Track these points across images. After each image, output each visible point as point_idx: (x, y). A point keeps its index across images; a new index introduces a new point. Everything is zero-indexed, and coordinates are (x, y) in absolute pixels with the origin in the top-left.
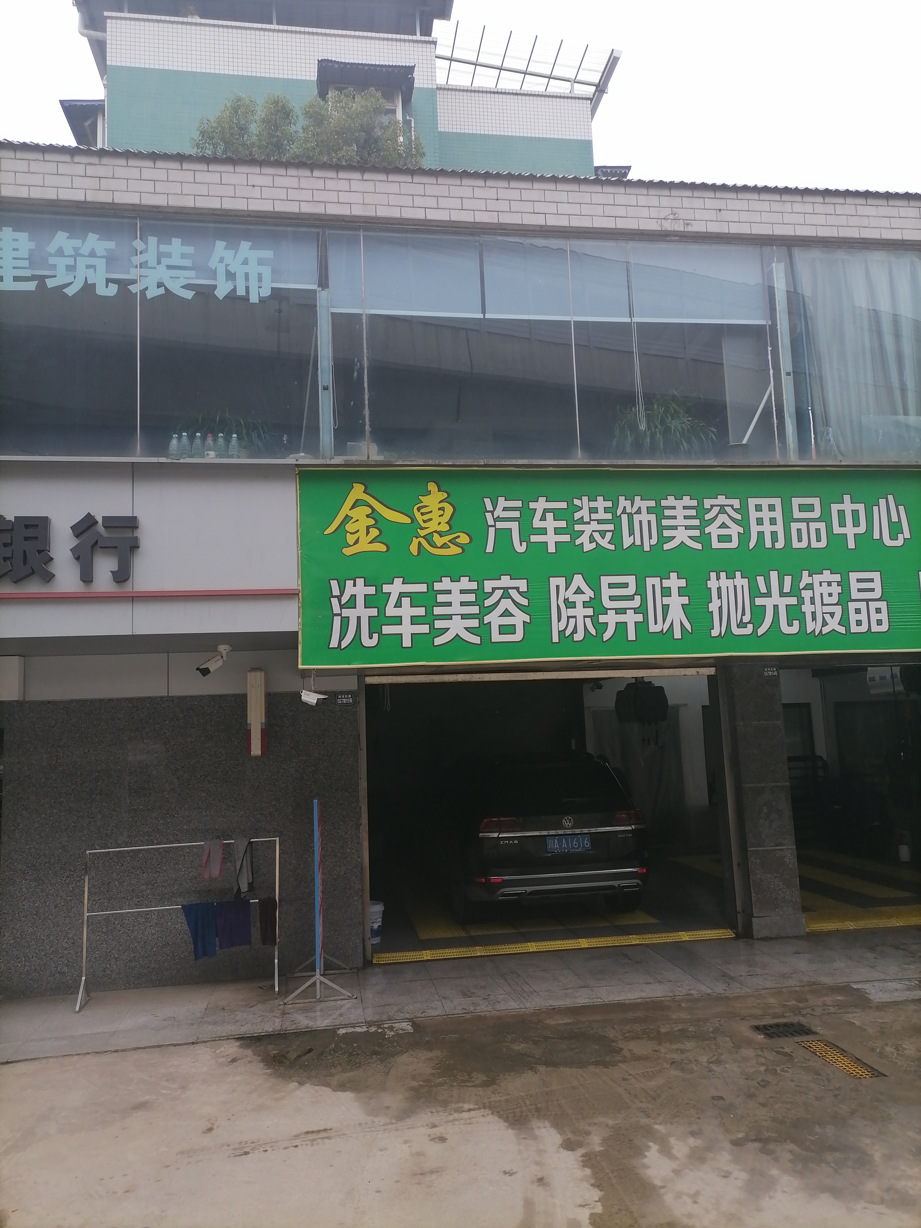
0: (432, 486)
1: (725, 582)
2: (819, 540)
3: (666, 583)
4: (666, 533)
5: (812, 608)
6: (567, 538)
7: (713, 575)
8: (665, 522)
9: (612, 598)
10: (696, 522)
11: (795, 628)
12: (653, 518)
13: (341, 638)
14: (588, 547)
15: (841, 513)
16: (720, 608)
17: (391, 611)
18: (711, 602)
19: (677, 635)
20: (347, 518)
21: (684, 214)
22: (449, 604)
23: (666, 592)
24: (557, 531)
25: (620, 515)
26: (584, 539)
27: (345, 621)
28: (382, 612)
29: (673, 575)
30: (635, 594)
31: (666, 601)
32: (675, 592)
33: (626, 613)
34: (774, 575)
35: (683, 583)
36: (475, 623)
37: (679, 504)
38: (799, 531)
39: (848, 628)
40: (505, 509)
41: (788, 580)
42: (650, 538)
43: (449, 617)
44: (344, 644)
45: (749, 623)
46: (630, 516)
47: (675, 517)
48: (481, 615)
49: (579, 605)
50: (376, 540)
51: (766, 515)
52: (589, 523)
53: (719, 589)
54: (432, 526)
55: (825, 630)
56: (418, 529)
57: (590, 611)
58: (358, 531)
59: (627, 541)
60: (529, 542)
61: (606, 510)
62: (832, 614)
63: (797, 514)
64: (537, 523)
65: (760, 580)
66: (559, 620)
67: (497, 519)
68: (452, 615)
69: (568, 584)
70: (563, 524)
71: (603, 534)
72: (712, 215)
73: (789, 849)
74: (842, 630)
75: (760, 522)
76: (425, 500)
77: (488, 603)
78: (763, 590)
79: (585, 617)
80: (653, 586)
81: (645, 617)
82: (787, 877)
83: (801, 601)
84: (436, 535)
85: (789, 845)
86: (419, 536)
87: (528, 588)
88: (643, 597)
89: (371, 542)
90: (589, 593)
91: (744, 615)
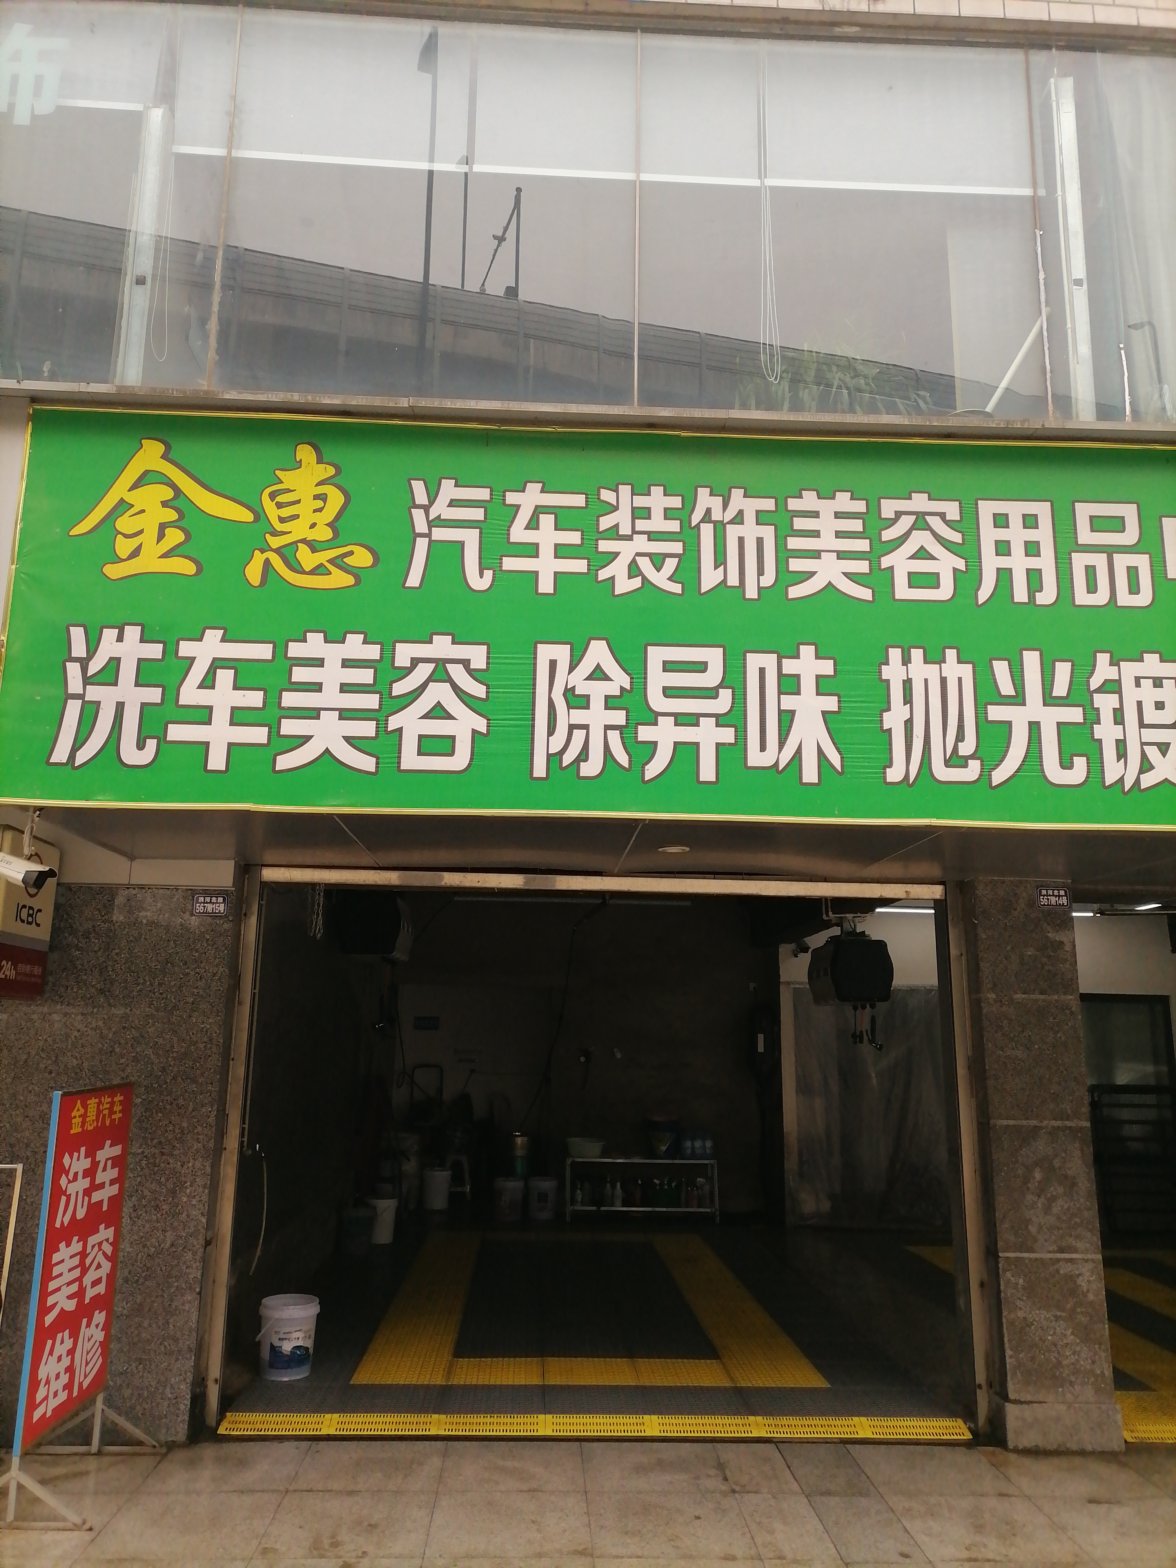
0: (305, 453)
1: (919, 670)
2: (1134, 589)
3: (790, 666)
4: (795, 565)
5: (1117, 732)
6: (580, 566)
7: (895, 655)
8: (794, 543)
9: (669, 692)
10: (863, 545)
11: (1078, 773)
12: (768, 533)
13: (77, 746)
14: (625, 585)
16: (909, 724)
17: (190, 694)
18: (889, 709)
19: (810, 774)
20: (122, 506)
22: (317, 687)
23: (787, 684)
24: (560, 551)
25: (698, 526)
26: (618, 570)
27: (90, 711)
28: (171, 695)
29: (807, 651)
30: (721, 685)
31: (788, 702)
32: (808, 685)
33: (697, 725)
34: (1031, 661)
35: (827, 667)
36: (367, 728)
37: (827, 508)
38: (1091, 571)
40: (453, 503)
41: (1063, 671)
42: (761, 572)
43: (314, 714)
44: (82, 757)
45: (973, 757)
46: (720, 528)
47: (816, 534)
48: (384, 713)
49: (597, 703)
50: (176, 552)
51: (1016, 535)
52: (629, 538)
53: (907, 684)
54: (298, 530)
55: (1148, 780)
56: (267, 536)
57: (619, 717)
58: (141, 532)
59: (710, 578)
60: (498, 571)
61: (668, 514)
62: (1163, 748)
63: (1085, 536)
64: (519, 533)
65: (1001, 669)
66: (551, 731)
67: (439, 522)
68: (318, 710)
69: (576, 659)
70: (574, 538)
71: (658, 561)
73: (1087, 1261)
75: (1003, 548)
76: (288, 479)
77: (399, 689)
78: (1007, 688)
79: (607, 728)
80: (762, 671)
81: (741, 733)
82: (1084, 1319)
83: (1091, 716)
84: (303, 548)
85: (1086, 1251)
86: (267, 548)
87: (488, 663)
88: (739, 692)
89: (165, 556)
90: (620, 679)
91: (962, 740)
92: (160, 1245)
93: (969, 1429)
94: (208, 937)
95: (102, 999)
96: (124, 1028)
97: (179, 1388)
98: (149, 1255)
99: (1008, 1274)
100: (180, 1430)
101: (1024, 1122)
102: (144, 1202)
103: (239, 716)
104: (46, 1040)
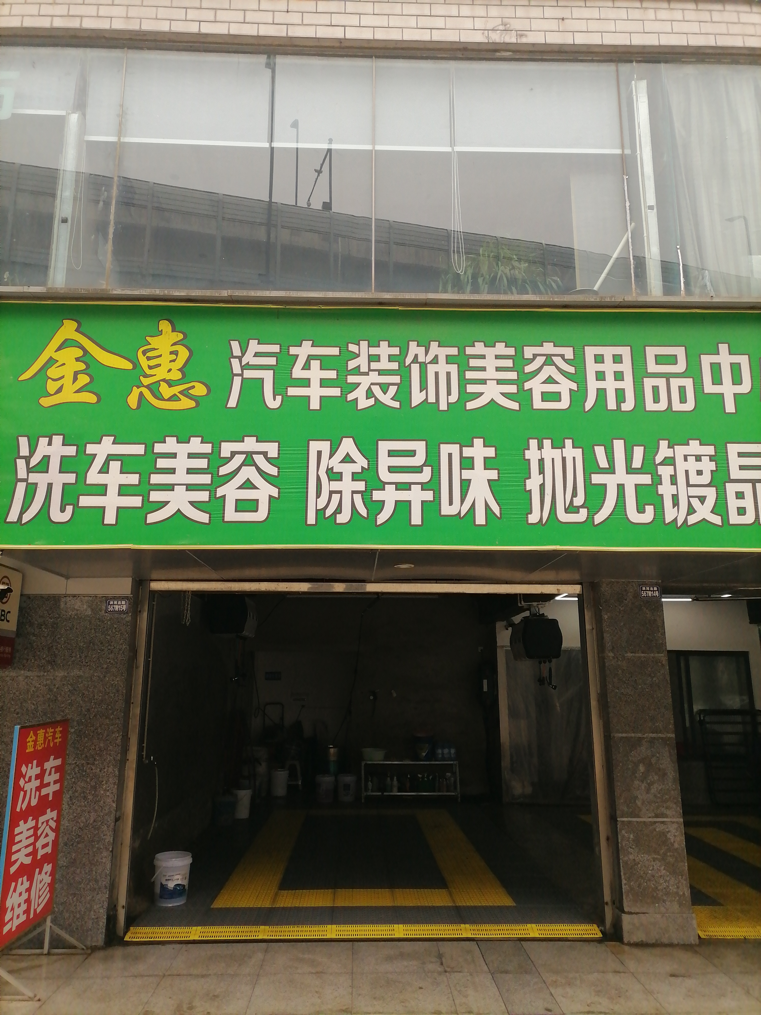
0: (165, 326)
1: (549, 453)
2: (683, 399)
3: (467, 452)
4: (471, 388)
5: (673, 490)
6: (336, 392)
7: (533, 443)
8: (470, 375)
9: (391, 469)
10: (513, 375)
11: (648, 515)
12: (453, 369)
13: (23, 511)
14: (364, 403)
16: (542, 487)
17: (93, 477)
18: (530, 478)
19: (480, 519)
20: (51, 361)
22: (172, 471)
23: (466, 463)
24: (324, 383)
25: (410, 365)
26: (359, 394)
27: (31, 489)
28: (81, 478)
29: (478, 442)
30: (424, 465)
31: (466, 474)
32: (479, 463)
33: (410, 489)
34: (619, 446)
35: (491, 452)
36: (204, 496)
37: (490, 352)
38: (655, 389)
39: (725, 517)
40: (256, 355)
41: (638, 452)
42: (449, 393)
43: (171, 487)
44: (26, 518)
45: (582, 506)
46: (423, 367)
47: (483, 369)
48: (214, 486)
49: (347, 477)
50: (84, 389)
51: (609, 367)
52: (367, 374)
53: (541, 461)
54: (160, 374)
55: (692, 520)
56: (141, 377)
57: (361, 486)
58: (63, 377)
59: (417, 397)
60: (285, 396)
61: (391, 358)
62: (702, 499)
63: (652, 367)
64: (298, 372)
65: (600, 451)
66: (318, 495)
67: (246, 367)
68: (173, 485)
69: (334, 450)
70: (332, 374)
71: (385, 388)
72: (553, 25)
73: (673, 822)
74: (717, 520)
75: (601, 376)
76: (154, 342)
77: (224, 471)
78: (603, 463)
79: (353, 492)
80: (450, 455)
81: (437, 495)
82: (671, 860)
83: (657, 480)
84: (163, 385)
85: (673, 816)
86: (141, 385)
87: (279, 454)
88: (436, 468)
89: (78, 391)
90: (361, 462)
91: (576, 496)
92: (86, 821)
93: (601, 931)
94: (115, 626)
95: (49, 667)
96: (64, 685)
97: (99, 912)
98: (80, 828)
99: (623, 832)
100: (100, 938)
101: (633, 735)
102: (77, 794)
103: (123, 491)
104: (15, 693)
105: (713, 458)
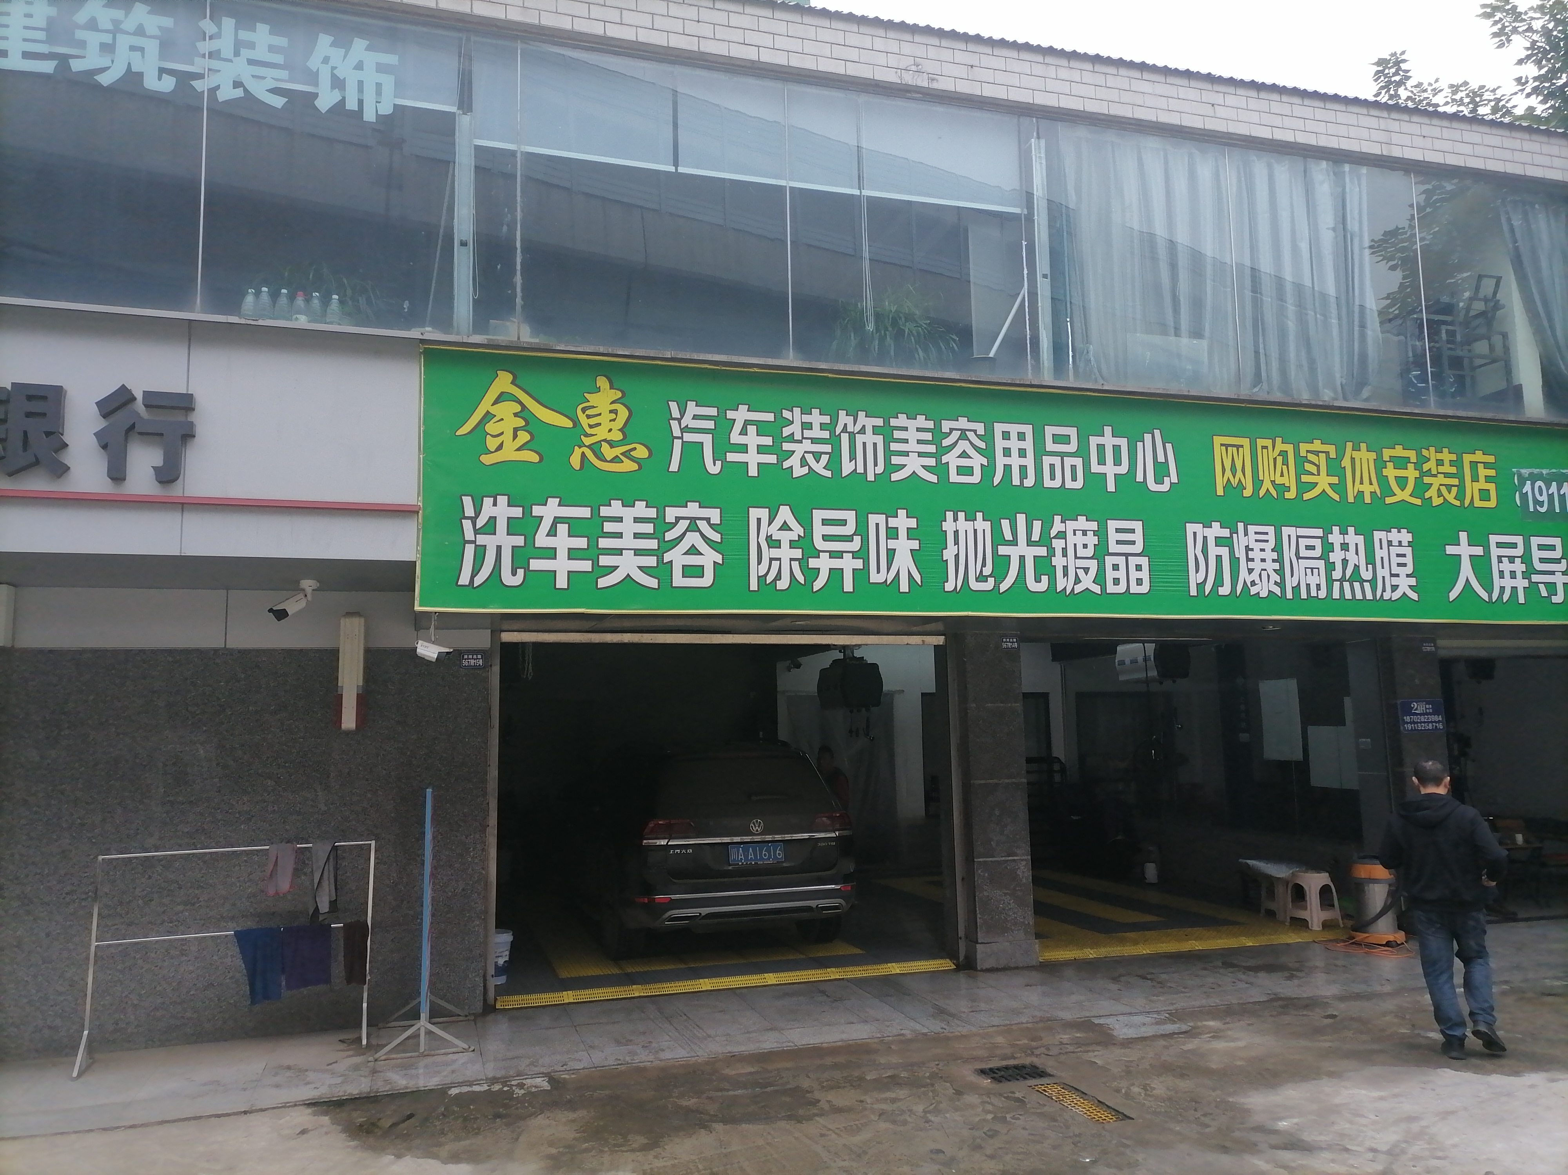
0: (602, 382)
1: (963, 525)
2: (1074, 479)
3: (893, 522)
4: (895, 460)
5: (1063, 561)
6: (772, 459)
7: (950, 515)
8: (894, 446)
9: (826, 538)
10: (932, 449)
11: (1043, 586)
12: (879, 440)
13: (475, 573)
14: (799, 472)
15: (1101, 448)
16: (957, 556)
17: (542, 540)
18: (946, 548)
19: (904, 587)
20: (488, 416)
21: (929, 67)
22: (619, 535)
23: (892, 533)
24: (761, 449)
25: (840, 434)
26: (794, 461)
27: (480, 552)
28: (530, 541)
29: (902, 513)
30: (854, 534)
31: (892, 544)
32: (903, 533)
33: (842, 558)
34: (1021, 519)
35: (913, 523)
36: (652, 561)
37: (912, 425)
38: (1052, 466)
39: (1103, 587)
40: (695, 417)
42: (876, 464)
43: (619, 552)
44: (478, 581)
45: (990, 576)
46: (852, 436)
47: (906, 441)
48: (661, 551)
49: (785, 544)
50: (525, 447)
51: (1014, 444)
52: (800, 442)
53: (956, 532)
54: (601, 433)
55: (1078, 589)
56: (582, 436)
57: (798, 553)
58: (502, 433)
59: (847, 468)
60: (724, 461)
61: (823, 427)
62: (1086, 570)
63: (1050, 446)
64: (735, 437)
65: (1005, 524)
66: (759, 563)
67: (686, 429)
68: (622, 550)
69: (772, 517)
70: (768, 441)
71: (817, 456)
72: (962, 72)
73: (1022, 860)
74: (1097, 589)
75: (1007, 452)
76: (593, 399)
77: (669, 536)
78: (1008, 536)
79: (791, 560)
80: (877, 525)
81: (866, 563)
82: (1019, 893)
83: (1051, 550)
84: (605, 446)
85: (1023, 855)
86: (582, 445)
87: (721, 520)
88: (865, 538)
89: (518, 449)
90: (798, 530)
91: (985, 567)
93: (954, 963)
96: (418, 747)
97: (475, 980)
99: (979, 871)
101: (991, 781)
103: (573, 554)
105: (1096, 533)
